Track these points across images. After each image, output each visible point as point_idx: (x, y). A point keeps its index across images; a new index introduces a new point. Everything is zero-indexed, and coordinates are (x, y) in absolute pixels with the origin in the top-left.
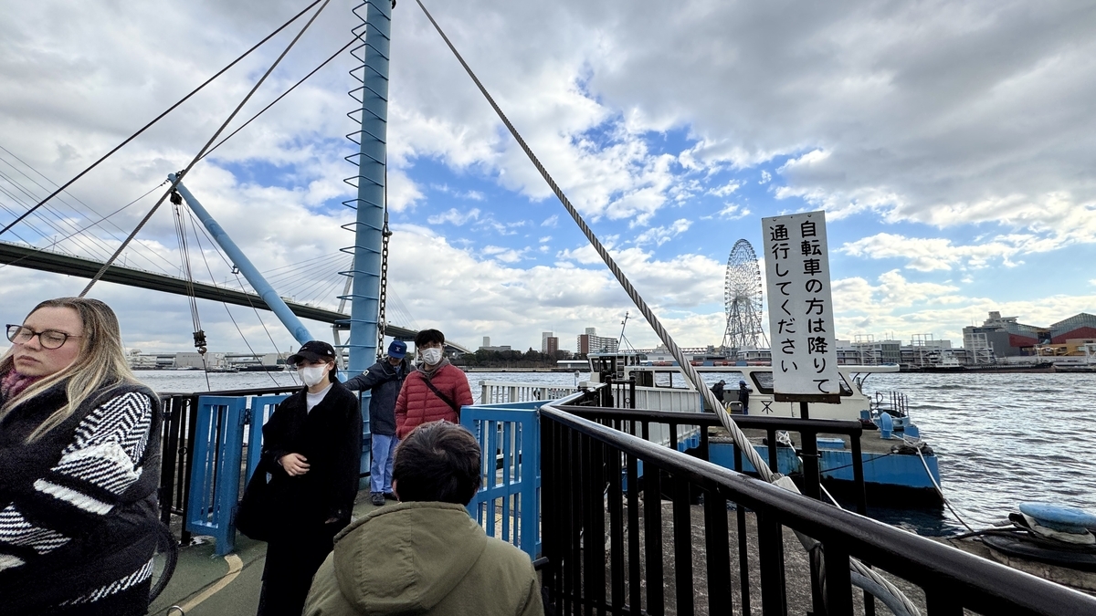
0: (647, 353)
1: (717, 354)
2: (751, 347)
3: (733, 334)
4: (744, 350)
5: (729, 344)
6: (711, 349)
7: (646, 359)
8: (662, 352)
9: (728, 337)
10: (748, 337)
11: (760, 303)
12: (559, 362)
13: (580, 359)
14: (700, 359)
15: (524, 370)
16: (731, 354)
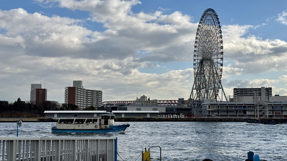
0: (129, 104)
1: (186, 106)
2: (212, 101)
3: (198, 89)
4: (206, 103)
5: (195, 97)
6: (181, 101)
7: (126, 109)
8: (140, 103)
9: (195, 91)
10: (211, 92)
11: (221, 62)
12: (45, 112)
13: (67, 109)
14: (172, 109)
15: (10, 119)
16: (196, 106)
